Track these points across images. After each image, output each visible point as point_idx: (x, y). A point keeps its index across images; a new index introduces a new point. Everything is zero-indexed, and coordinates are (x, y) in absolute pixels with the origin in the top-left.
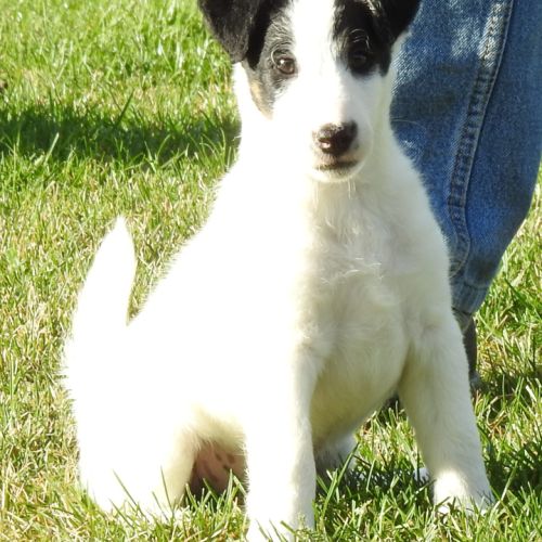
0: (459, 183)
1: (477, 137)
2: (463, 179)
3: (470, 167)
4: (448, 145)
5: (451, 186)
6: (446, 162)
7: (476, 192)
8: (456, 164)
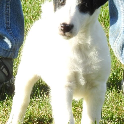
0: (8, 22)
1: (10, 7)
2: (8, 20)
3: (9, 16)
4: (3, 12)
5: (6, 23)
6: (3, 17)
7: (12, 23)
8: (6, 17)
